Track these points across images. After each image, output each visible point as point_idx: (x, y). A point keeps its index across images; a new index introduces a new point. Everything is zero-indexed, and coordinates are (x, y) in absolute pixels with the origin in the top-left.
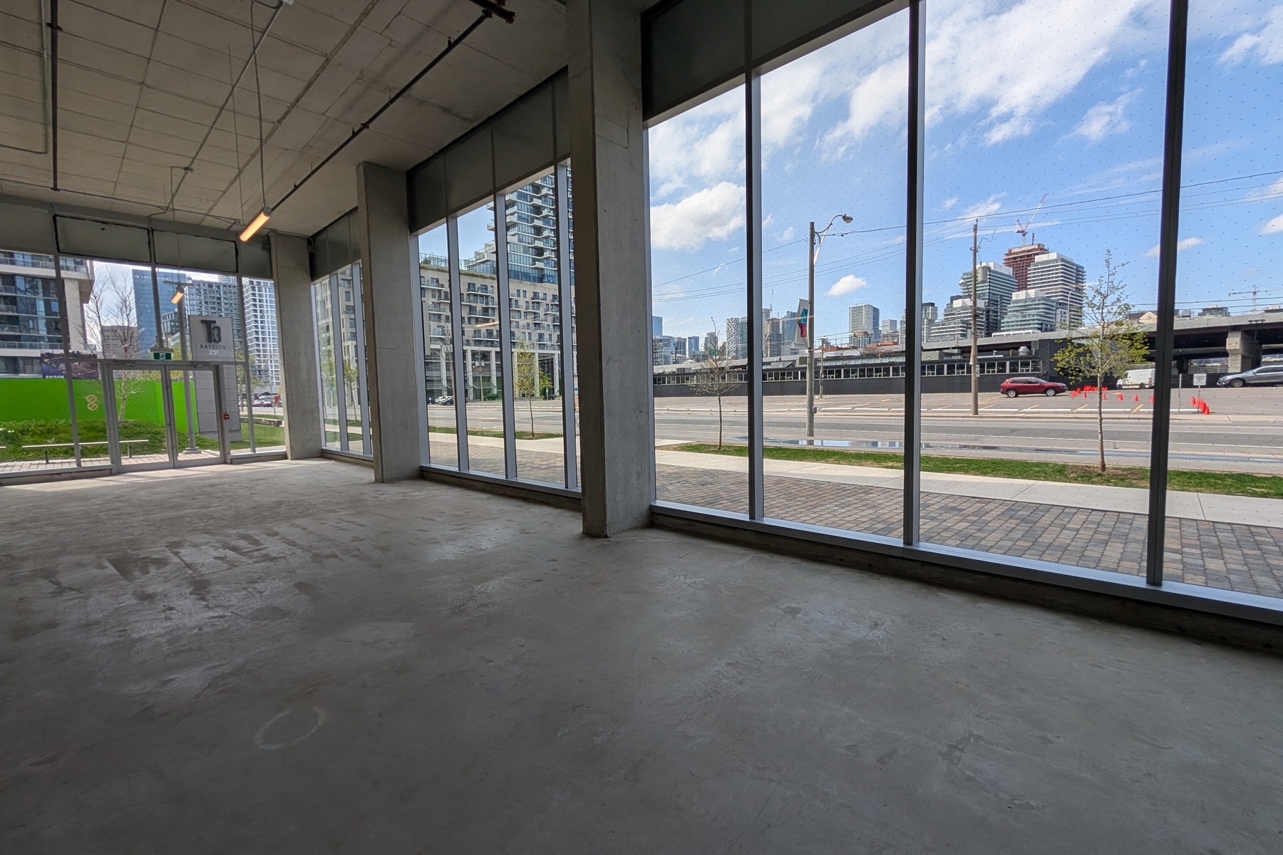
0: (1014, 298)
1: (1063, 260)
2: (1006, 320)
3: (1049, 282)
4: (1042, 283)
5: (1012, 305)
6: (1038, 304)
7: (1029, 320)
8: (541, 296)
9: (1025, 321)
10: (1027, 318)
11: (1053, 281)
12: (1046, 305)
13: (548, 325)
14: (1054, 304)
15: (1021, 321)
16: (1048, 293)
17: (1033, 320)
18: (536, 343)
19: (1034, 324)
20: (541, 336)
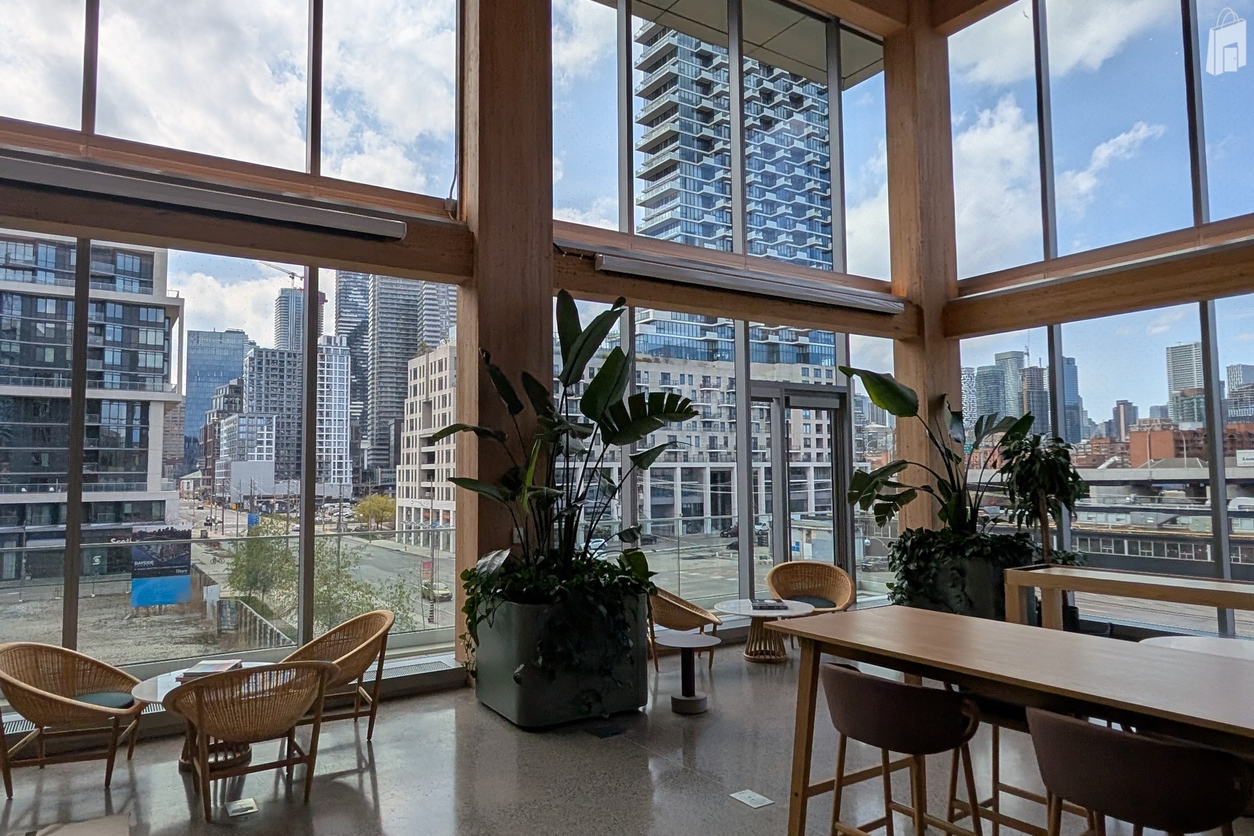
8: (714, 381)
13: (723, 423)
18: (706, 451)
20: (713, 439)
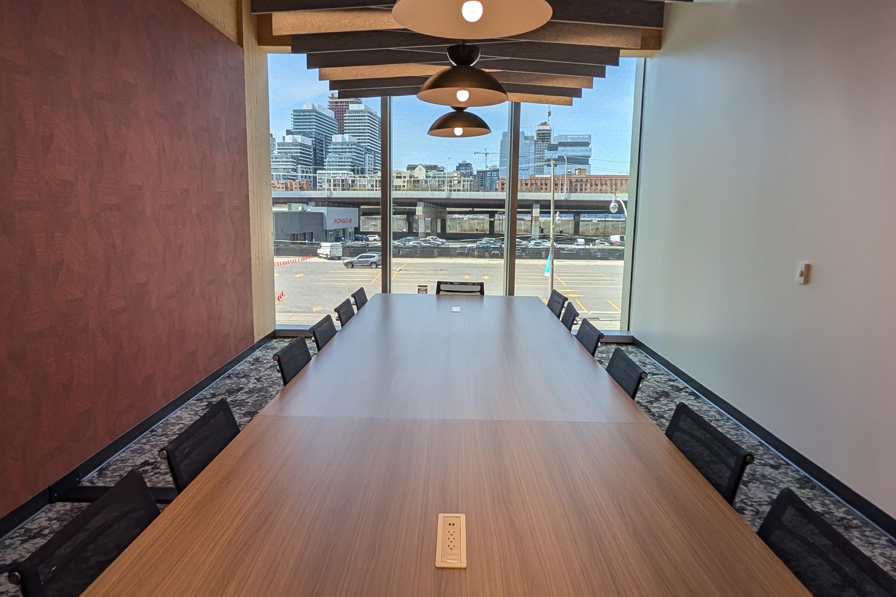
0: (334, 140)
2: (328, 159)
3: (360, 129)
4: (355, 129)
5: (332, 147)
6: (351, 148)
7: (344, 162)
9: (342, 162)
10: (343, 160)
11: (362, 129)
12: (357, 149)
14: (363, 149)
15: (339, 162)
16: (359, 139)
17: (348, 162)
19: (348, 165)
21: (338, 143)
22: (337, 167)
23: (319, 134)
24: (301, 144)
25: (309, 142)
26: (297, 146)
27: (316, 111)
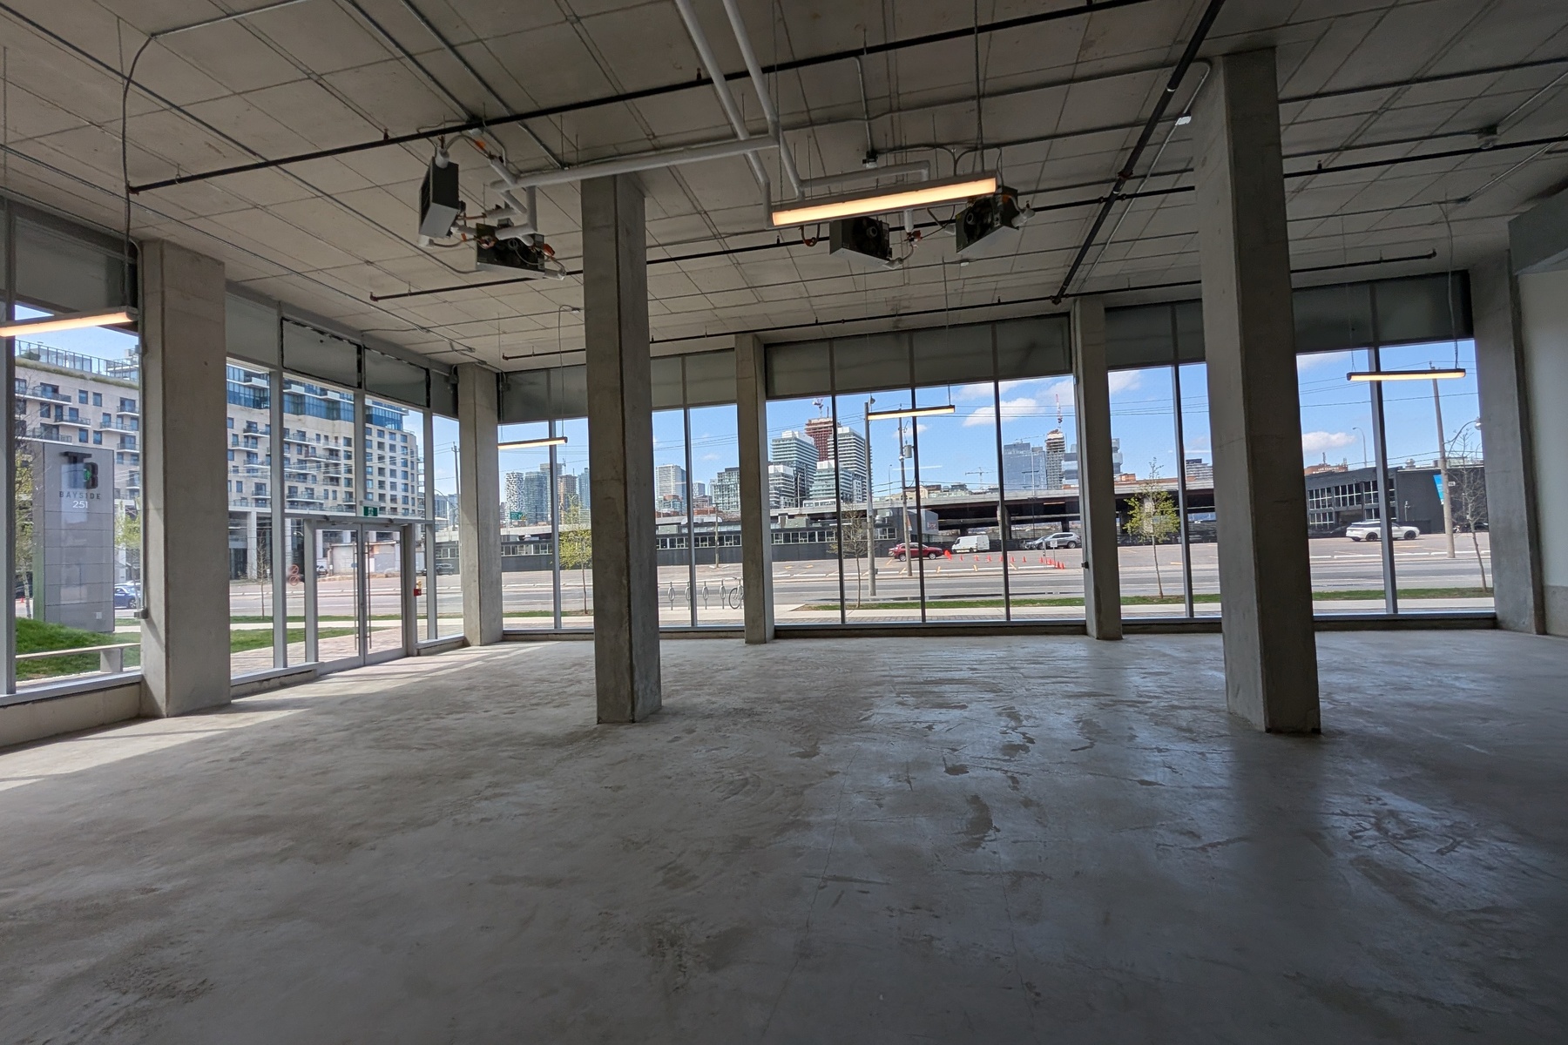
0: (819, 468)
1: (854, 435)
2: (813, 488)
3: (846, 454)
5: (817, 474)
9: (829, 490)
10: (831, 488)
11: (849, 454)
12: (844, 475)
21: (824, 470)
22: (825, 496)
23: (800, 462)
24: (783, 475)
25: (790, 471)
26: (779, 476)
27: (796, 439)
